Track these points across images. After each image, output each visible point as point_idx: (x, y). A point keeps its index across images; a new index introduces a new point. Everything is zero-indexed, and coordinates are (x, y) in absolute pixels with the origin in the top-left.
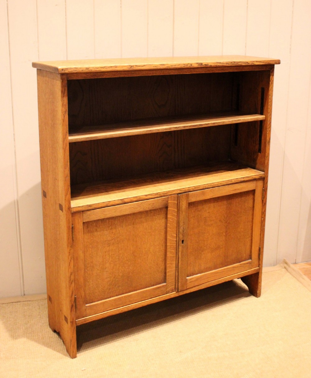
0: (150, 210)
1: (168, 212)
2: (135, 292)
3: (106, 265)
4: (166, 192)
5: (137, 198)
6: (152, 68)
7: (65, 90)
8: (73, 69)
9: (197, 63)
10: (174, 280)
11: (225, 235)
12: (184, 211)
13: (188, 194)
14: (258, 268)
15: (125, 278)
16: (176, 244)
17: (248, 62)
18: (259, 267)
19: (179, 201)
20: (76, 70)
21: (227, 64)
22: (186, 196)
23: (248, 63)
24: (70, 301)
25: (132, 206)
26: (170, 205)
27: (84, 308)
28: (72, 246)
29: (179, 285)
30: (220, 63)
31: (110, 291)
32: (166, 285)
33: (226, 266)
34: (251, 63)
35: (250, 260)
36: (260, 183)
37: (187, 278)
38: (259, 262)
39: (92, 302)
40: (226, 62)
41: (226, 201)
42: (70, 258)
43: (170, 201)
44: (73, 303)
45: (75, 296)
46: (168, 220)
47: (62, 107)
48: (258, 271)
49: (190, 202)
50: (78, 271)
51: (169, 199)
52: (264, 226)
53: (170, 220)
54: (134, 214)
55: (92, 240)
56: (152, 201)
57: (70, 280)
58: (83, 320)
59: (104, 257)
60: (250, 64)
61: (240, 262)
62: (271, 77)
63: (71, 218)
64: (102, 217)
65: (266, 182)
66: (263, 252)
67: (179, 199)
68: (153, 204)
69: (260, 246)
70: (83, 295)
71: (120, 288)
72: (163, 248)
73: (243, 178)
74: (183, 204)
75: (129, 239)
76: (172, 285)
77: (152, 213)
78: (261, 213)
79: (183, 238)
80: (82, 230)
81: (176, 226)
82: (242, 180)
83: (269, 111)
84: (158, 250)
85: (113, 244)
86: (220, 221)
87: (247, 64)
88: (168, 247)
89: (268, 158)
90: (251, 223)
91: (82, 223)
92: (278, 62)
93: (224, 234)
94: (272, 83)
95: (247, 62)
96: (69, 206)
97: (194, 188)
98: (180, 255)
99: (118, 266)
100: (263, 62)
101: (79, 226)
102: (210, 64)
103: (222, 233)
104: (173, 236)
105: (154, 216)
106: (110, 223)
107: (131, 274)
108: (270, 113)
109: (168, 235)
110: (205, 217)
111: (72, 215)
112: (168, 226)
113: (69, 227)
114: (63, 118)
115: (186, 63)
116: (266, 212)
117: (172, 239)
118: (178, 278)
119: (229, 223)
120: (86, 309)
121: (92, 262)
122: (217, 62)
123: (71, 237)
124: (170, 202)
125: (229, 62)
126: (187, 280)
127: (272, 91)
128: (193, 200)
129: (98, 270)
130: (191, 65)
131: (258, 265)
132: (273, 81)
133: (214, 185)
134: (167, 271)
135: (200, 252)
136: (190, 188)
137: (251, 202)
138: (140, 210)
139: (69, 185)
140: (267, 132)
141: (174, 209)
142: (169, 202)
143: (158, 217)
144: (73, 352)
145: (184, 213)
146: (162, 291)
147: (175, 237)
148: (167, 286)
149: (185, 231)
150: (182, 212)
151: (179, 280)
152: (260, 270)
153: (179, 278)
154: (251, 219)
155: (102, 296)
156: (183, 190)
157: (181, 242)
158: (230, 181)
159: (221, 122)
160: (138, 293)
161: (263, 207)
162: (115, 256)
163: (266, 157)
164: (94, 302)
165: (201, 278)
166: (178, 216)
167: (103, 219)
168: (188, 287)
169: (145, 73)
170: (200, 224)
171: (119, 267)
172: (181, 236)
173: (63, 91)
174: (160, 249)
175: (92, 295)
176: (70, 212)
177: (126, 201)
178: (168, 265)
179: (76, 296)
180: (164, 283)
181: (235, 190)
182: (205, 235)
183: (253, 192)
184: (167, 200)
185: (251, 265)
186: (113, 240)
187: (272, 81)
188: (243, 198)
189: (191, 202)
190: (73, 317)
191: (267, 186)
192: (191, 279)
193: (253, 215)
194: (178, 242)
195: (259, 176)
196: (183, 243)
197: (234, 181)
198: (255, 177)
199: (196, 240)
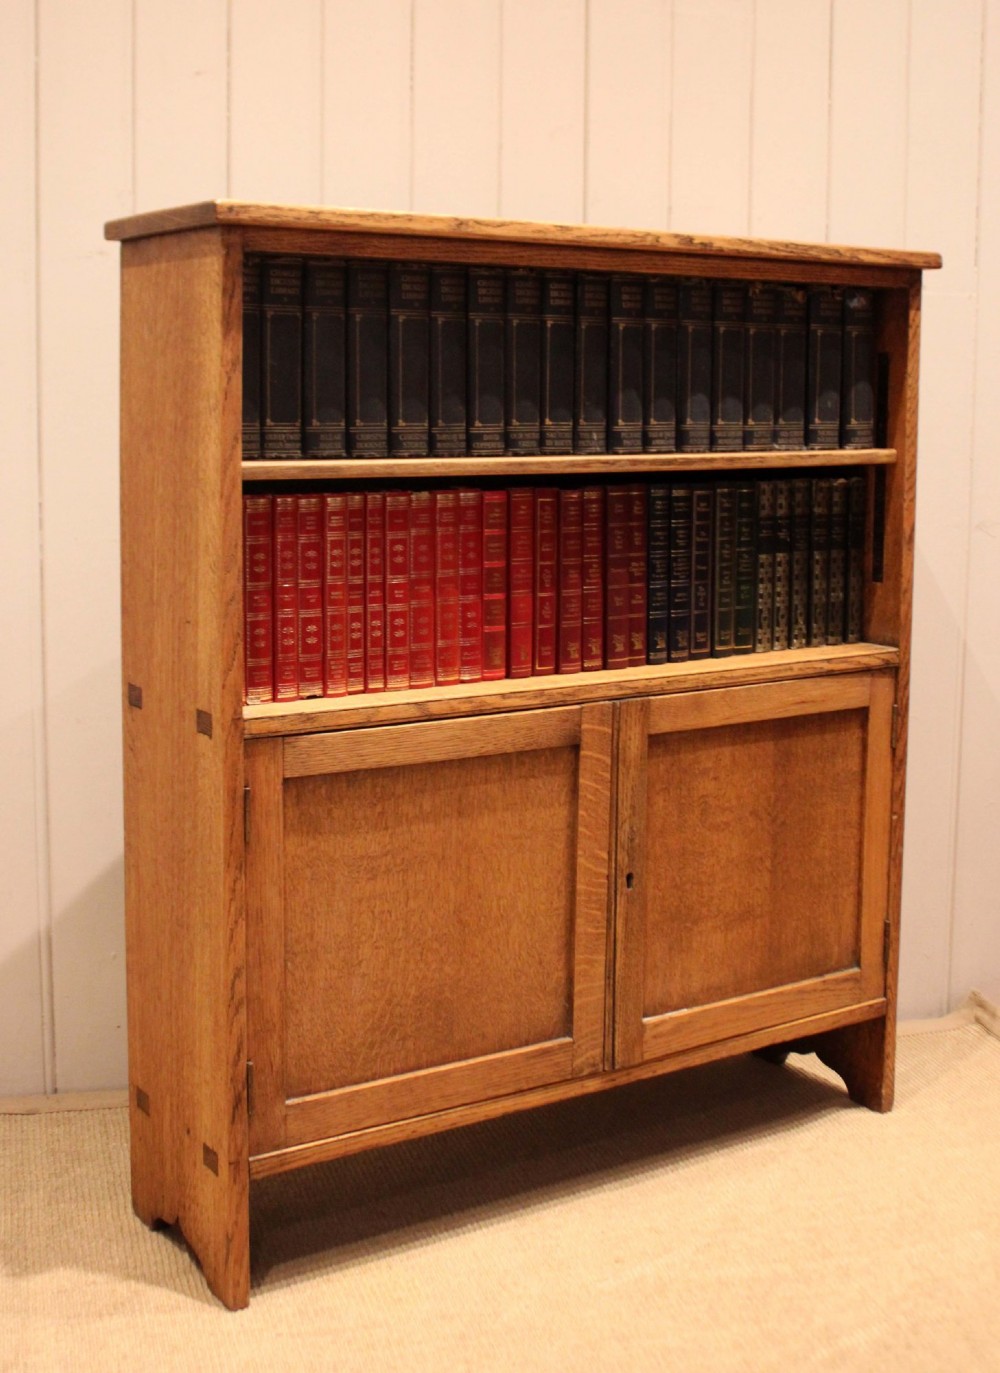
0: (521, 754)
1: (582, 766)
2: (463, 1064)
3: (360, 952)
4: (571, 691)
5: (470, 702)
6: (528, 235)
7: (234, 284)
8: (266, 211)
9: (676, 236)
10: (599, 1026)
11: (770, 868)
12: (633, 764)
13: (649, 701)
14: (883, 999)
15: (428, 1005)
16: (609, 888)
17: (842, 251)
18: (885, 995)
19: (616, 726)
20: (276, 216)
21: (771, 248)
22: (639, 707)
23: (841, 254)
24: (232, 1080)
25: (458, 733)
26: (586, 739)
27: (279, 1111)
28: (241, 866)
29: (616, 1043)
30: (750, 243)
31: (374, 1052)
32: (574, 1043)
33: (773, 986)
34: (848, 254)
35: (856, 970)
36: (884, 684)
37: (646, 1020)
38: (885, 980)
39: (309, 1093)
40: (769, 242)
41: (772, 743)
42: (233, 909)
43: (588, 723)
44: (240, 1087)
45: (248, 1060)
46: (581, 793)
47: (223, 345)
48: (884, 1013)
49: (653, 732)
50: (260, 964)
51: (586, 717)
52: (900, 842)
53: (590, 797)
54: (463, 763)
55: (312, 849)
56: (525, 718)
57: (232, 998)
58: (275, 1160)
59: (354, 921)
60: (847, 257)
61: (821, 974)
62: (912, 313)
63: (242, 757)
64: (353, 764)
65: (902, 683)
66: (897, 939)
67: (617, 718)
68: (530, 729)
69: (888, 919)
70: (277, 1060)
71: (410, 1044)
72: (560, 902)
73: (829, 661)
74: (630, 739)
75: (443, 857)
76: (594, 1047)
77: (523, 763)
78: (889, 795)
79: (629, 866)
80: (281, 807)
81: (608, 820)
82: (827, 667)
83: (908, 431)
84: (542, 907)
85: (388, 871)
86: (754, 813)
87: (835, 257)
88: (580, 899)
89: (907, 595)
90: (855, 831)
91: (281, 780)
92: (935, 263)
93: (768, 863)
94: (917, 335)
95: (837, 252)
96: (235, 712)
97: (665, 681)
98: (619, 929)
99: (401, 959)
100: (889, 257)
101: (270, 793)
102: (717, 245)
103: (761, 859)
104: (597, 858)
105: (533, 777)
106: (378, 790)
107: (448, 994)
108: (913, 437)
109: (580, 852)
110: (703, 796)
111: (245, 746)
112: (580, 819)
113: (235, 791)
114: (224, 384)
115: (640, 232)
116: (904, 793)
117: (594, 869)
118: (614, 1017)
119: (783, 823)
120: (286, 1116)
121: (312, 936)
122: (740, 240)
123: (241, 829)
124: (587, 730)
125: (779, 242)
126: (643, 1026)
127: (917, 361)
128: (663, 725)
129: (332, 967)
130: (657, 238)
131: (882, 992)
132: (918, 326)
133: (732, 678)
134: (577, 988)
135: (688, 925)
136: (654, 682)
137: (856, 749)
138: (484, 750)
139: (238, 634)
140: (905, 505)
141: (600, 756)
142: (585, 726)
143: (544, 784)
144: (237, 1284)
145: (633, 772)
146: (557, 1064)
147: (604, 859)
148: (575, 1046)
149: (637, 841)
150: (628, 769)
151: (617, 1026)
152: (889, 1008)
153: (617, 1018)
154: (855, 818)
155: (343, 1071)
156: (631, 688)
157: (622, 881)
158: (786, 670)
159: (755, 458)
160: (473, 1067)
161: (896, 773)
162: (393, 918)
163: (901, 593)
164: (316, 1092)
165: (689, 1022)
166: (614, 783)
167: (356, 772)
168: (647, 1057)
169: (503, 255)
170: (685, 821)
171: (407, 961)
172: (623, 858)
173: (229, 285)
174: (552, 903)
175: (308, 1063)
176: (238, 734)
177: (435, 709)
178: (577, 969)
179: (251, 1063)
180: (564, 1036)
181: (803, 702)
182: (704, 861)
183: (861, 715)
184: (576, 719)
185: (860, 989)
186: (389, 857)
187: (914, 327)
188: (828, 737)
189: (657, 736)
190: (239, 1142)
191: (908, 699)
192: (656, 1025)
193: (862, 799)
194: (613, 879)
195: (879, 658)
196: (629, 885)
197: (800, 669)
198: (866, 660)
199: (674, 879)
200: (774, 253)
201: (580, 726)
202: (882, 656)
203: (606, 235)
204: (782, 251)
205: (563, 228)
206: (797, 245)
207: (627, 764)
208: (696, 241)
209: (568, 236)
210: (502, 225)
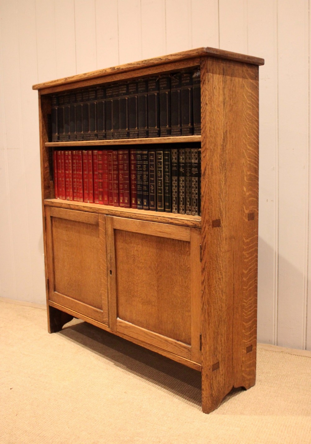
0: (90, 224)
1: (100, 232)
2: (82, 303)
4: (97, 209)
5: (78, 207)
13: (113, 218)
14: (200, 365)
17: (162, 58)
21: (137, 64)
22: (110, 219)
26: (100, 224)
27: (53, 293)
28: (45, 233)
29: (109, 320)
30: (131, 64)
35: (189, 346)
36: (196, 234)
37: (118, 319)
40: (137, 62)
43: (100, 219)
46: (100, 240)
48: (200, 371)
49: (115, 228)
58: (52, 303)
63: (44, 209)
67: (106, 220)
68: (88, 217)
69: (201, 333)
70: (52, 281)
73: (171, 218)
74: (108, 228)
76: (107, 317)
79: (110, 268)
81: (105, 250)
82: (170, 221)
91: (50, 216)
93: (156, 288)
95: (160, 59)
96: (43, 198)
97: (119, 212)
102: (121, 68)
103: (153, 285)
104: (104, 261)
110: (133, 255)
111: (45, 207)
113: (43, 216)
117: (104, 264)
119: (161, 276)
120: (54, 295)
122: (128, 64)
123: (45, 225)
124: (100, 221)
125: (139, 62)
126: (116, 320)
128: (118, 227)
129: (61, 265)
130: (106, 70)
131: (200, 362)
133: (138, 216)
136: (117, 212)
140: (201, 159)
141: (103, 230)
146: (100, 317)
148: (103, 314)
149: (112, 261)
150: (109, 237)
151: (110, 315)
153: (109, 313)
155: (64, 291)
157: (109, 271)
158: (156, 218)
160: (83, 306)
167: (62, 219)
168: (118, 330)
170: (129, 261)
172: (109, 265)
177: (72, 207)
178: (102, 292)
179: (48, 279)
180: (101, 310)
181: (163, 232)
183: (187, 244)
184: (97, 217)
192: (120, 322)
194: (107, 270)
195: (191, 222)
196: (111, 273)
197: (161, 219)
198: (186, 222)
199: (126, 279)
200: (138, 65)
201: (98, 220)
202: (193, 222)
203: (94, 73)
204: (141, 64)
205: (85, 74)
206: (146, 60)
207: (108, 236)
208: (115, 69)
209: (86, 76)
210: (73, 77)
